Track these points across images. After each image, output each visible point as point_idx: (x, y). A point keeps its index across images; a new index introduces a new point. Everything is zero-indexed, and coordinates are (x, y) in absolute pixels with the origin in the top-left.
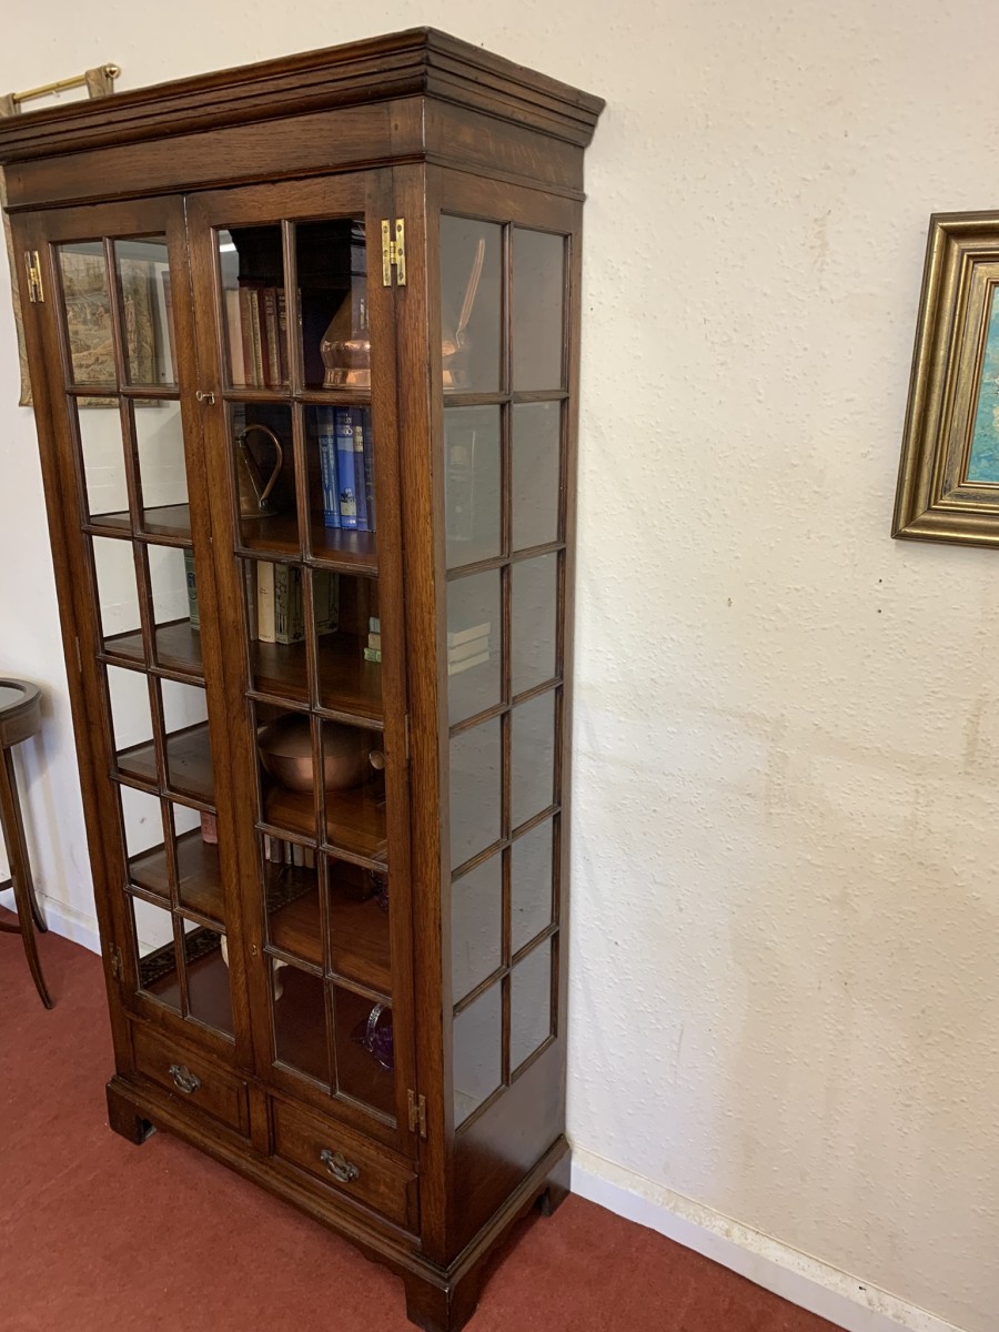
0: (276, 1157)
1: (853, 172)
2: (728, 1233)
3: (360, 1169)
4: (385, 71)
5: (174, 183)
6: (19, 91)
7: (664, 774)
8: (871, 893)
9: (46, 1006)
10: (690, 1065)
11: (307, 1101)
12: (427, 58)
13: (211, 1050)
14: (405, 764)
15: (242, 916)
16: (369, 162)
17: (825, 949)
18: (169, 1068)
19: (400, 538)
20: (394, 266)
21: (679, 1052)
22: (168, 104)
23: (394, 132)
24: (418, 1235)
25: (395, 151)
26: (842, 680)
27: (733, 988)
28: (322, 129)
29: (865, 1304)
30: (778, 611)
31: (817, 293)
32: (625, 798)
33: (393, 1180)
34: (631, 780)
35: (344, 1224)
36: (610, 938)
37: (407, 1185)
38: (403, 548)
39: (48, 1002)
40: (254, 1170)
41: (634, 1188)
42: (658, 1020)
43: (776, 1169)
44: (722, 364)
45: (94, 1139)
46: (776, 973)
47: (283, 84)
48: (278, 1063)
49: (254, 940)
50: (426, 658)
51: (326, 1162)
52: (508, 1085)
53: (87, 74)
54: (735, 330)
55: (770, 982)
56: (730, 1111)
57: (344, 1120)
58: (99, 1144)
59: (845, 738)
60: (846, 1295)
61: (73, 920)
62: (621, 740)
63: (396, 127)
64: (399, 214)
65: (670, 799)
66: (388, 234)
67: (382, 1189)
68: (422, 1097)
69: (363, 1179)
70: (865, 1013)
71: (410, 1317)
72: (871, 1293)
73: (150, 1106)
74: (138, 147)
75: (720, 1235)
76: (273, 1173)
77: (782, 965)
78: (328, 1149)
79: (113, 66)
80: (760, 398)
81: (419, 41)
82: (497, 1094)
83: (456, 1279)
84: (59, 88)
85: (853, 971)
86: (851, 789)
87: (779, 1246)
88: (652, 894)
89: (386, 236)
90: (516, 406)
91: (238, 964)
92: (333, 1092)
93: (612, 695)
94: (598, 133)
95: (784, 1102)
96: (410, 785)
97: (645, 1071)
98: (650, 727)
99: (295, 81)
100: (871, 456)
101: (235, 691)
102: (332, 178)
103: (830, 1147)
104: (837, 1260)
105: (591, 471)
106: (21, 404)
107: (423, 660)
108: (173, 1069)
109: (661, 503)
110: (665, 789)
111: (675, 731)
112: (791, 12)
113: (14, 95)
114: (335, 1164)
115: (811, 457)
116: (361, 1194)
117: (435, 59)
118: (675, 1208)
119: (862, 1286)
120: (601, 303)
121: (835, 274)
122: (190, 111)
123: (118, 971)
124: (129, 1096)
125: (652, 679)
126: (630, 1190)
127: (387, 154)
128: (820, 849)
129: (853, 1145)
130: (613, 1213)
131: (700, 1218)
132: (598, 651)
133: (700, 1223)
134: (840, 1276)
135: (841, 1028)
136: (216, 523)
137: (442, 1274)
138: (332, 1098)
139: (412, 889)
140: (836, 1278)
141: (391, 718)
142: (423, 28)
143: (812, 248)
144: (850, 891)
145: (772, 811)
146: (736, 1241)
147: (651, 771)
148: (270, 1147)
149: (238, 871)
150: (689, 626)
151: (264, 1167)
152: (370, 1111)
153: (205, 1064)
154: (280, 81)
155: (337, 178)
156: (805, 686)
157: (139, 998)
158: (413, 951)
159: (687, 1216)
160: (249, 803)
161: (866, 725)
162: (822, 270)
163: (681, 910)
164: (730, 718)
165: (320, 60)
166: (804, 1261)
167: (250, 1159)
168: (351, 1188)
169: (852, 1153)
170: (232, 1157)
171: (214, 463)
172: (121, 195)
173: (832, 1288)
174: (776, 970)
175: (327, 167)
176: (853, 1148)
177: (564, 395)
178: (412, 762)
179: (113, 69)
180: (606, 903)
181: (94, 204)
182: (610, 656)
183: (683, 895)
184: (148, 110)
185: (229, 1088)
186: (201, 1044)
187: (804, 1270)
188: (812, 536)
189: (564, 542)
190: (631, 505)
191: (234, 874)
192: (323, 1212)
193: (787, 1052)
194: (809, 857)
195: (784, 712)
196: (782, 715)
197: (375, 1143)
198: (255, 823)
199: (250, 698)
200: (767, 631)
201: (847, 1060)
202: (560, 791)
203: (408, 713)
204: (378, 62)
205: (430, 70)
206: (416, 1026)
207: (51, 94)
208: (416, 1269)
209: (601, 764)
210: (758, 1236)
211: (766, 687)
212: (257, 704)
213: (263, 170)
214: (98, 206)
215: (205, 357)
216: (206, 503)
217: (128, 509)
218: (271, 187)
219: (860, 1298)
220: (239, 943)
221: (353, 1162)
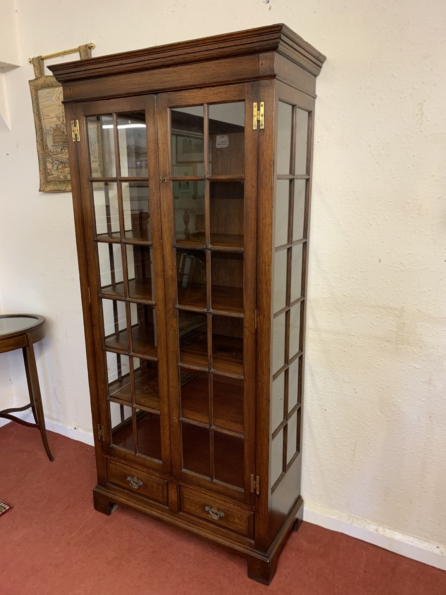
0: (181, 513)
1: (435, 85)
2: (377, 530)
3: (224, 513)
4: (260, 41)
5: (151, 89)
6: (43, 55)
7: (349, 335)
8: (442, 378)
9: (51, 460)
10: (359, 459)
11: (199, 485)
12: (280, 36)
13: (148, 467)
14: (254, 332)
15: (169, 406)
16: (249, 79)
17: (421, 403)
18: (127, 478)
19: (256, 235)
20: (259, 121)
21: (354, 454)
22: (152, 56)
23: (260, 66)
24: (253, 539)
25: (261, 74)
26: (430, 290)
27: (379, 424)
28: (225, 66)
29: (440, 554)
30: (402, 263)
31: (419, 133)
32: (331, 347)
33: (242, 516)
34: (334, 339)
35: (217, 538)
36: (322, 407)
37: (249, 517)
38: (257, 239)
39: (51, 458)
40: (171, 520)
41: (333, 516)
42: (345, 441)
43: (398, 500)
44: (377, 163)
45: (88, 514)
46: (399, 416)
47: (210, 47)
48: (184, 470)
49: (175, 415)
50: (266, 285)
51: (208, 513)
52: (286, 472)
53: (79, 47)
54: (383, 149)
55: (397, 420)
56: (377, 477)
57: (218, 492)
58: (91, 517)
59: (431, 314)
60: (431, 551)
61: (55, 423)
62: (329, 322)
63: (262, 64)
64: (261, 99)
65: (352, 346)
66: (256, 108)
67: (236, 520)
68: (258, 477)
69: (227, 517)
70: (439, 429)
71: (250, 576)
72: (442, 548)
73: (116, 497)
74: (133, 74)
75: (373, 531)
76: (179, 520)
77: (402, 412)
78: (208, 506)
79: (93, 44)
80: (394, 176)
81: (277, 30)
82: (282, 476)
83: (271, 556)
84: (65, 53)
85: (434, 412)
86: (433, 335)
87: (400, 534)
88: (343, 387)
89: (255, 109)
90: (296, 181)
91: (166, 427)
92: (212, 480)
93: (325, 303)
94: (322, 70)
95: (403, 470)
96: (256, 340)
97: (338, 464)
98: (342, 315)
99: (216, 46)
100: (442, 198)
101: (170, 306)
102: (230, 86)
103: (423, 488)
104: (426, 537)
105: (317, 209)
106: (40, 191)
107: (265, 286)
108: (129, 479)
109: (349, 221)
110: (349, 341)
111: (354, 316)
112: (408, 22)
113: (41, 56)
114: (212, 512)
115: (416, 199)
116: (224, 524)
117: (283, 37)
118: (352, 522)
119: (438, 546)
120: (322, 140)
121: (427, 125)
122: (162, 59)
123: (101, 437)
124: (105, 493)
125: (344, 295)
126: (331, 516)
127: (257, 75)
128: (420, 361)
129: (433, 486)
130: (323, 528)
131: (364, 525)
132: (319, 285)
133: (364, 528)
134: (428, 543)
135: (428, 436)
136: (165, 234)
137: (266, 555)
138: (211, 482)
139: (256, 385)
140: (426, 544)
141: (248, 312)
142: (281, 24)
143: (417, 115)
144: (433, 378)
145: (398, 347)
146: (381, 533)
147: (343, 334)
148: (178, 508)
149: (168, 385)
150: (361, 272)
151: (175, 518)
152: (230, 486)
153: (146, 474)
154: (209, 46)
155: (232, 86)
156: (414, 294)
157: (112, 448)
158: (256, 413)
159: (358, 525)
160: (175, 354)
161: (440, 308)
162: (421, 124)
163: (356, 392)
164: (380, 309)
165: (230, 37)
166: (412, 539)
167: (168, 515)
168: (221, 522)
169: (433, 489)
170: (159, 515)
171: (165, 208)
172: (124, 94)
173: (425, 549)
174: (400, 414)
175: (229, 81)
176: (433, 487)
177: (308, 177)
178: (258, 331)
179: (92, 45)
180: (321, 393)
181: (109, 99)
182: (324, 287)
183: (357, 386)
184: (142, 58)
185: (158, 484)
186: (144, 465)
187: (411, 542)
188: (416, 231)
189: (306, 239)
190: (335, 222)
191: (166, 386)
192: (206, 534)
193: (404, 449)
194: (414, 365)
195: (404, 305)
196: (403, 306)
197: (233, 500)
198: (178, 363)
199: (177, 309)
200: (397, 272)
201: (431, 449)
202: (302, 345)
203: (257, 309)
204: (258, 37)
205: (280, 41)
206: (256, 444)
207: (60, 56)
208: (253, 554)
209: (319, 333)
210: (390, 531)
211: (396, 295)
212: (180, 311)
213: (197, 83)
214: (111, 100)
215: (162, 162)
216: (160, 226)
217: (107, 232)
218: (200, 90)
219: (437, 551)
220: (167, 418)
221: (222, 510)
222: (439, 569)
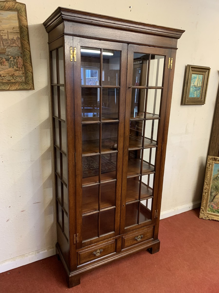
14: (161, 151)
19: (165, 111)
20: (170, 65)
24: (153, 237)
29: (174, 210)
33: (150, 231)
38: (165, 113)
40: (119, 257)
48: (126, 228)
49: (124, 203)
63: (173, 43)
64: (172, 57)
67: (147, 234)
68: (157, 210)
69: (144, 236)
71: (153, 253)
72: (174, 209)
78: (136, 237)
89: (169, 60)
91: (118, 212)
96: (161, 155)
108: (94, 253)
127: (171, 47)
138: (139, 225)
140: (170, 210)
141: (159, 144)
152: (146, 221)
155: (162, 49)
157: (83, 243)
160: (126, 173)
168: (141, 240)
203: (163, 142)
206: (158, 197)
219: (173, 210)
220: (120, 207)
221: (142, 235)
222: (174, 216)
